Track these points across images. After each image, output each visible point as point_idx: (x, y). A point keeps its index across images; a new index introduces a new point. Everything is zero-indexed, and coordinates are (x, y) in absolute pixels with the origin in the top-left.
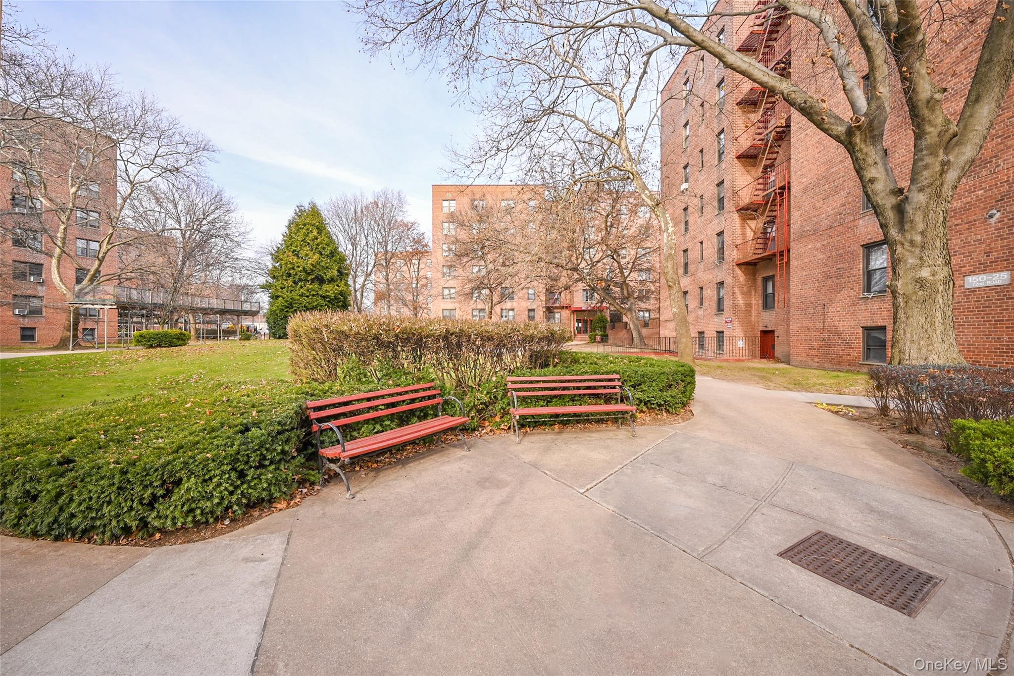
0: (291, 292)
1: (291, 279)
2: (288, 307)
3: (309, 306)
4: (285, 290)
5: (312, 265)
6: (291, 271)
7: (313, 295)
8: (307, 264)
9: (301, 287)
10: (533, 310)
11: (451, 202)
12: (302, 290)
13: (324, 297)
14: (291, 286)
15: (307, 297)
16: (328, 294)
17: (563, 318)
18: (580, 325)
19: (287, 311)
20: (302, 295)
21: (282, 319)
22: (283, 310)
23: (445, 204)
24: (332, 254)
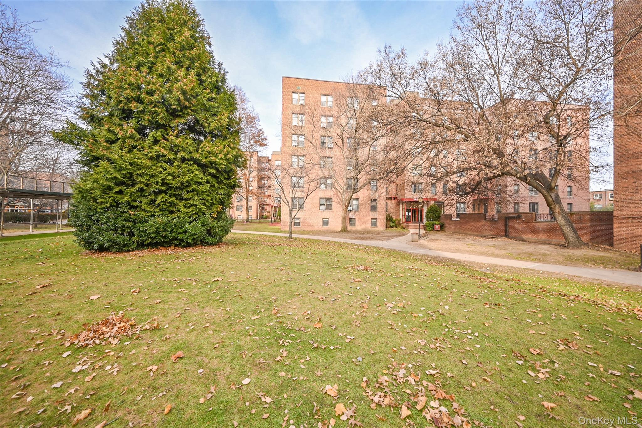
0: (130, 151)
1: (132, 123)
2: (123, 183)
3: (174, 183)
4: (116, 147)
5: (184, 93)
6: (133, 105)
7: (183, 160)
8: (170, 92)
9: (156, 142)
10: (375, 200)
11: (301, 95)
12: (156, 148)
13: (203, 167)
14: (131, 137)
15: (170, 162)
16: (213, 159)
17: (389, 207)
18: (410, 214)
19: (120, 192)
20: (157, 158)
21: (107, 209)
22: (110, 188)
23: (295, 96)
24: (217, 88)
